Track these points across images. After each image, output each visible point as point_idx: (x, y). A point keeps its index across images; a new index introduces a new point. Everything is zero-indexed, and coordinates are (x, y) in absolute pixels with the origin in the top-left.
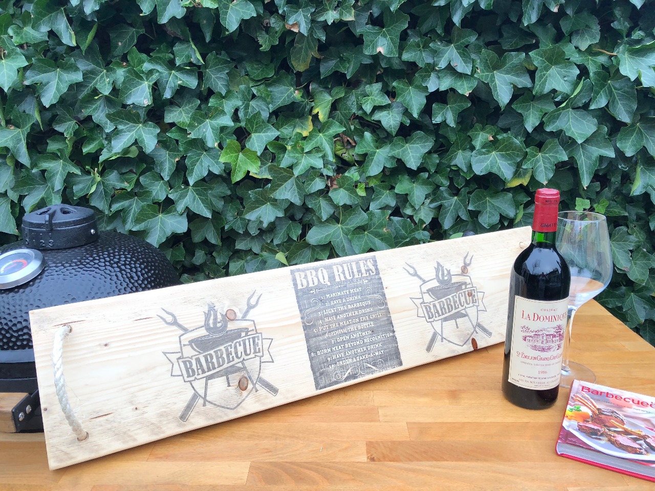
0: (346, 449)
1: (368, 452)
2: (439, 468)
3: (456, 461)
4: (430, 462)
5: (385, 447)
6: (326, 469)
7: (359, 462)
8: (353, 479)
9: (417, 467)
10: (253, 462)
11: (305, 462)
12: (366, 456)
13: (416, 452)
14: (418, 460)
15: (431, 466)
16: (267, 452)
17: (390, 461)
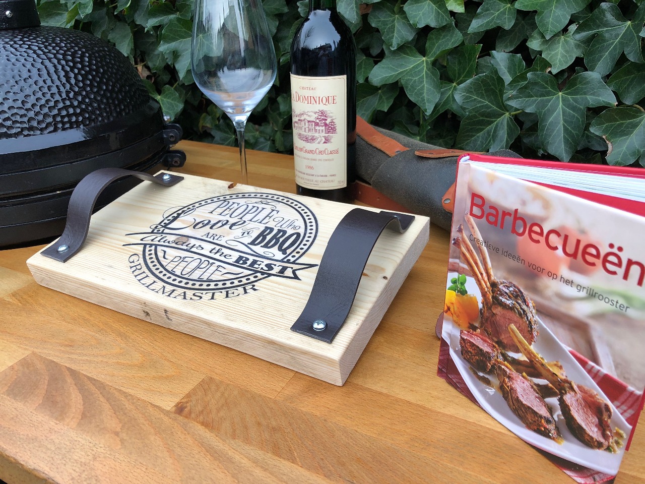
0: (167, 378)
1: (188, 396)
2: (266, 470)
3: (309, 469)
4: (261, 452)
5: (223, 394)
6: (102, 399)
7: (157, 407)
8: (117, 434)
9: (230, 453)
10: (34, 353)
11: (89, 378)
12: (177, 400)
13: (259, 424)
14: (247, 440)
15: (255, 462)
16: (66, 346)
17: (203, 424)
